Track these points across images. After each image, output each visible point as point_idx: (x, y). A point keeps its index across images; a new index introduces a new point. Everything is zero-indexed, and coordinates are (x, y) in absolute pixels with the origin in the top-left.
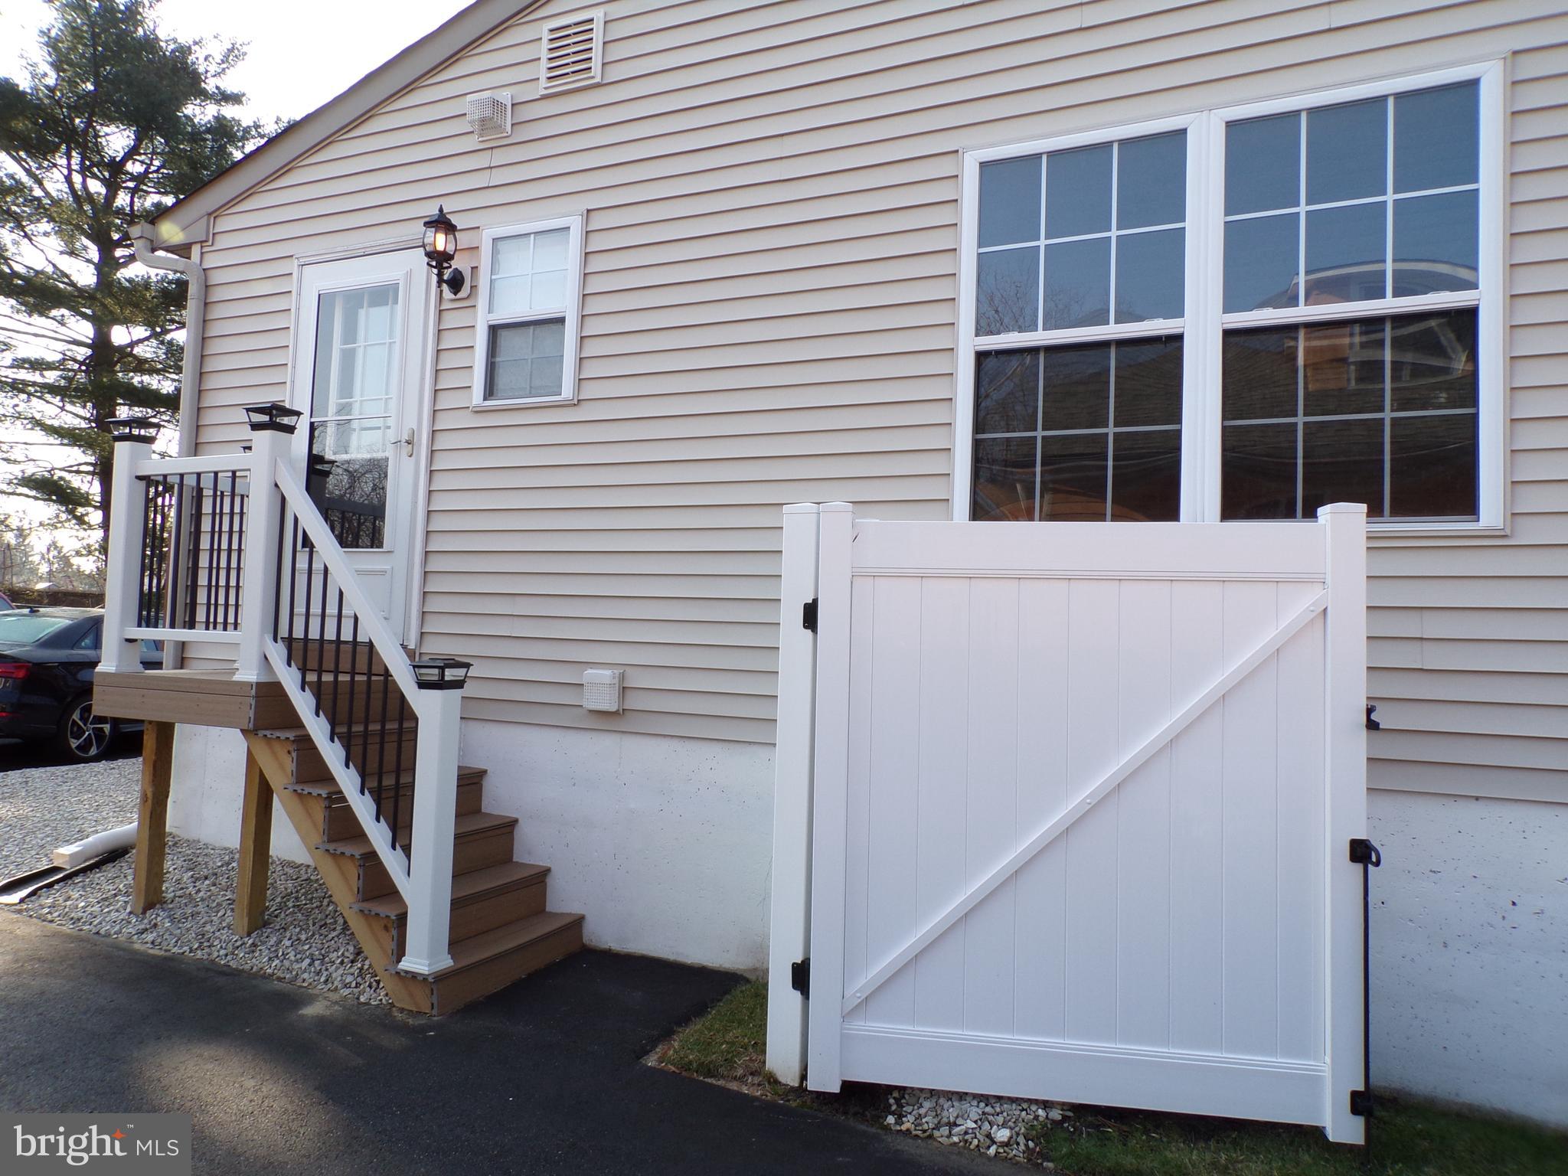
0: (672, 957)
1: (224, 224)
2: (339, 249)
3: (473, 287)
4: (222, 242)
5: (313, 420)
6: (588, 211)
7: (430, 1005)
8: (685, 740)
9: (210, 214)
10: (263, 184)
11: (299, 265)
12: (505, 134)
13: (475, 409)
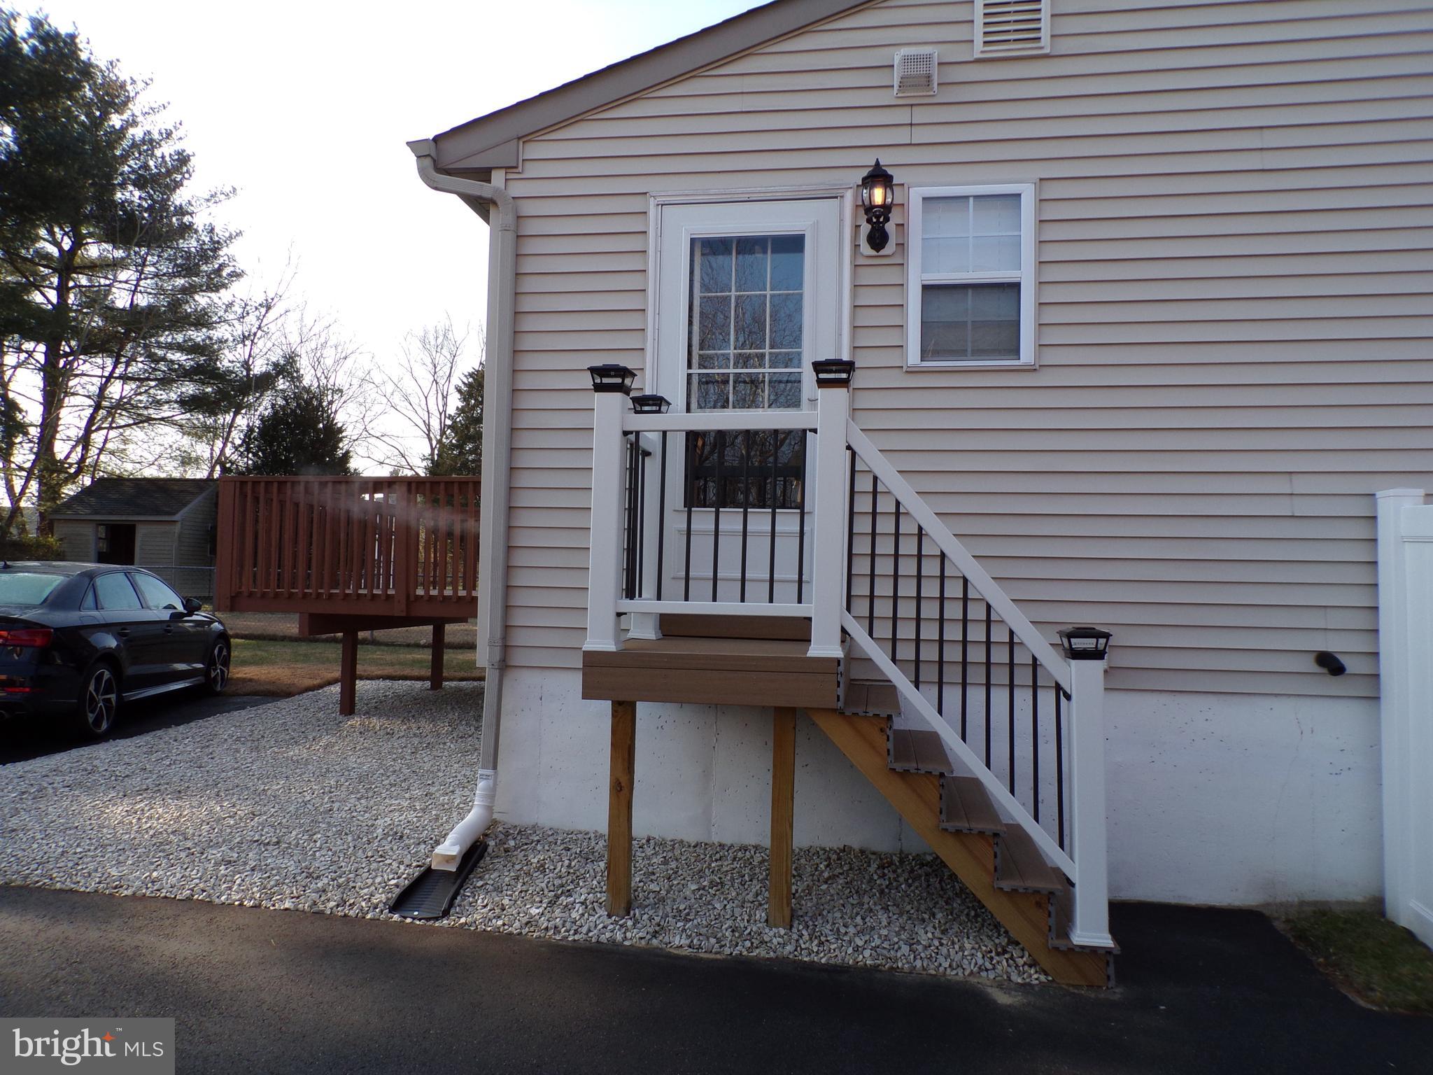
0: (1173, 901)
1: (535, 150)
2: (712, 192)
3: (901, 246)
4: (532, 170)
5: (690, 371)
6: (1041, 179)
7: (1106, 977)
8: (1174, 694)
9: (519, 138)
10: (596, 111)
11: (658, 205)
12: (932, 93)
13: (909, 370)
